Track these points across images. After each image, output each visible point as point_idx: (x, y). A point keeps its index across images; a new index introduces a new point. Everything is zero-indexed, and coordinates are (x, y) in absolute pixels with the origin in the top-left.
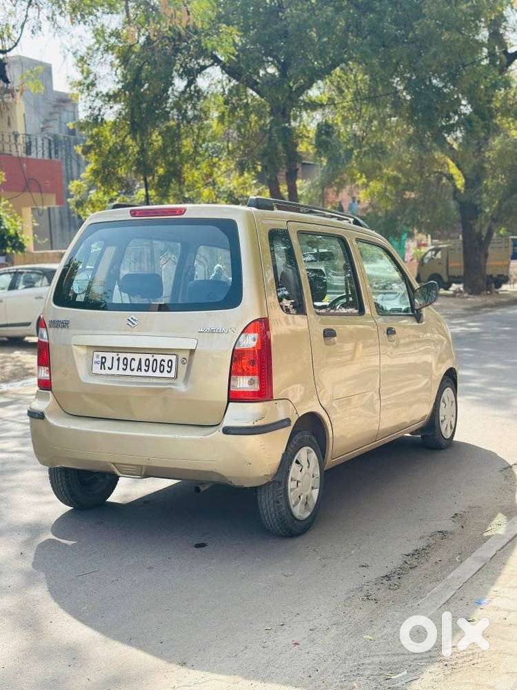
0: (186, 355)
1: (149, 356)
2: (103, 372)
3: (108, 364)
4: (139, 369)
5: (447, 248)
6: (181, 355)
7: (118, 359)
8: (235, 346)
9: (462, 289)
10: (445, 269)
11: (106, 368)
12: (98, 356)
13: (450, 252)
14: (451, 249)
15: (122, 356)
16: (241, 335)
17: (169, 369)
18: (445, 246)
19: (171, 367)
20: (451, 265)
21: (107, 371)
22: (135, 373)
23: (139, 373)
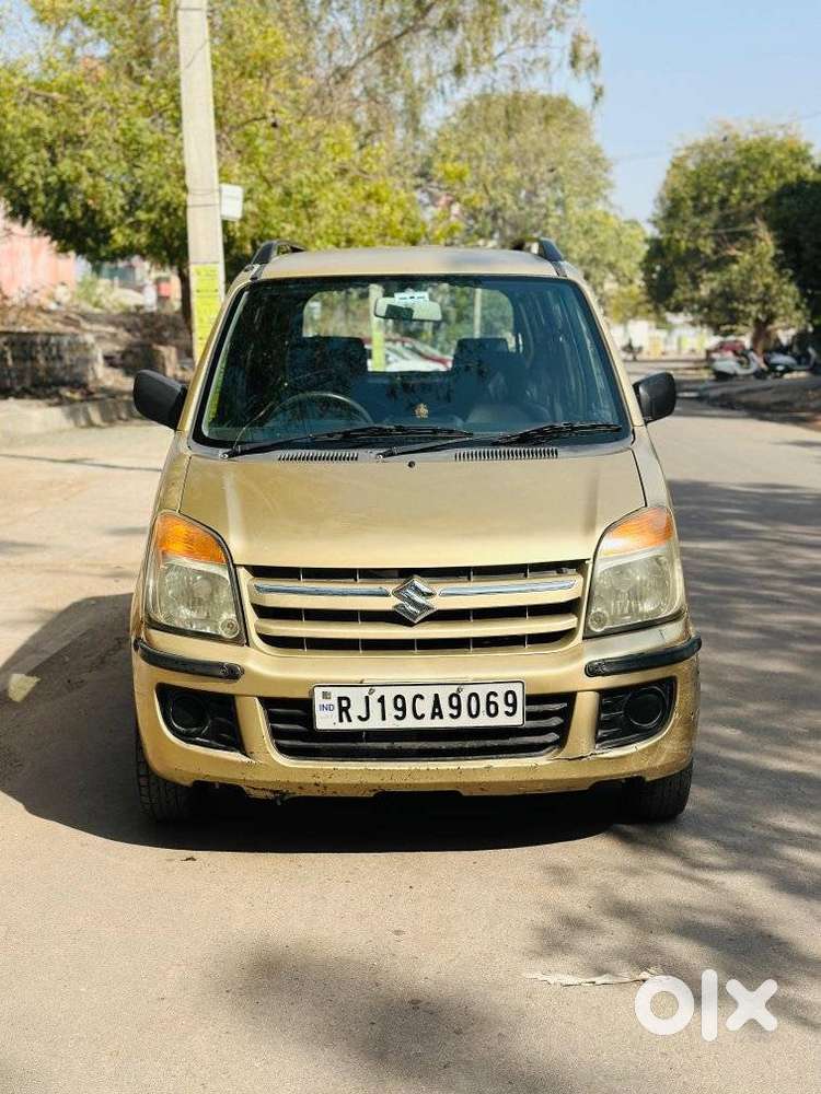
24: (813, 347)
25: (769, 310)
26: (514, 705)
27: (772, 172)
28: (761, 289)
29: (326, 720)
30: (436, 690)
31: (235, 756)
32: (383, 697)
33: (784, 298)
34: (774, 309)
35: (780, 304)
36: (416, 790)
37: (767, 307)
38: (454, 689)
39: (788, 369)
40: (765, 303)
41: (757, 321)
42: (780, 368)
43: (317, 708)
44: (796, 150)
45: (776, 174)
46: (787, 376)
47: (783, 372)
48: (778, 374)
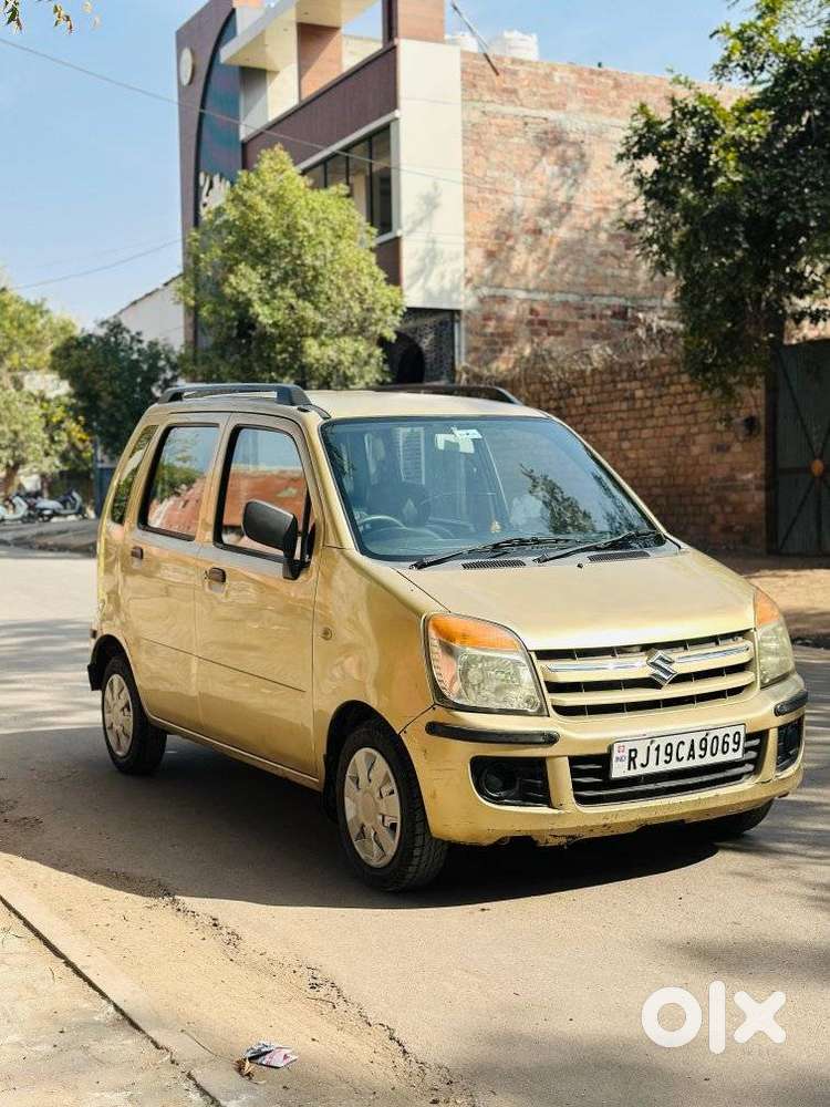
24: (77, 491)
25: (19, 456)
26: (738, 743)
27: (11, 322)
28: (10, 435)
29: (619, 770)
30: (693, 736)
31: (544, 810)
32: (659, 746)
33: (32, 444)
34: (24, 455)
35: (30, 450)
36: (669, 820)
37: (17, 453)
38: (703, 735)
39: (55, 514)
40: (15, 449)
41: (8, 466)
42: (47, 512)
43: (614, 759)
44: (33, 303)
45: (15, 324)
46: (55, 520)
47: (50, 517)
48: (46, 518)
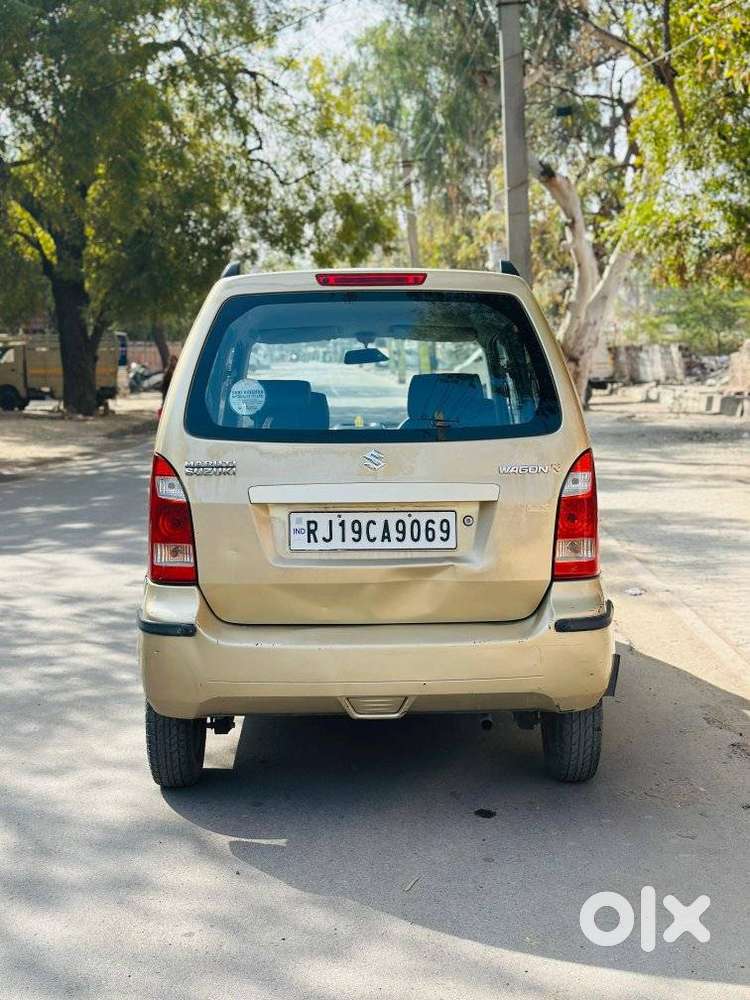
0: (474, 511)
1: (403, 516)
2: (313, 546)
3: (322, 532)
4: (386, 536)
5: (24, 346)
6: (462, 512)
7: (342, 524)
8: (561, 493)
9: (62, 407)
10: (22, 379)
11: (320, 539)
12: (299, 521)
13: (27, 352)
14: (29, 349)
15: (349, 518)
16: (568, 473)
17: (445, 536)
18: (18, 343)
19: (448, 532)
20: (30, 371)
21: (322, 545)
22: (378, 544)
23: (386, 545)
